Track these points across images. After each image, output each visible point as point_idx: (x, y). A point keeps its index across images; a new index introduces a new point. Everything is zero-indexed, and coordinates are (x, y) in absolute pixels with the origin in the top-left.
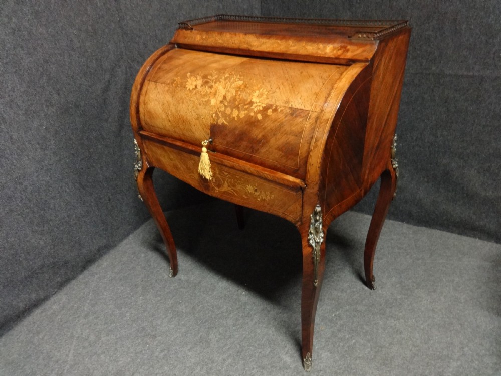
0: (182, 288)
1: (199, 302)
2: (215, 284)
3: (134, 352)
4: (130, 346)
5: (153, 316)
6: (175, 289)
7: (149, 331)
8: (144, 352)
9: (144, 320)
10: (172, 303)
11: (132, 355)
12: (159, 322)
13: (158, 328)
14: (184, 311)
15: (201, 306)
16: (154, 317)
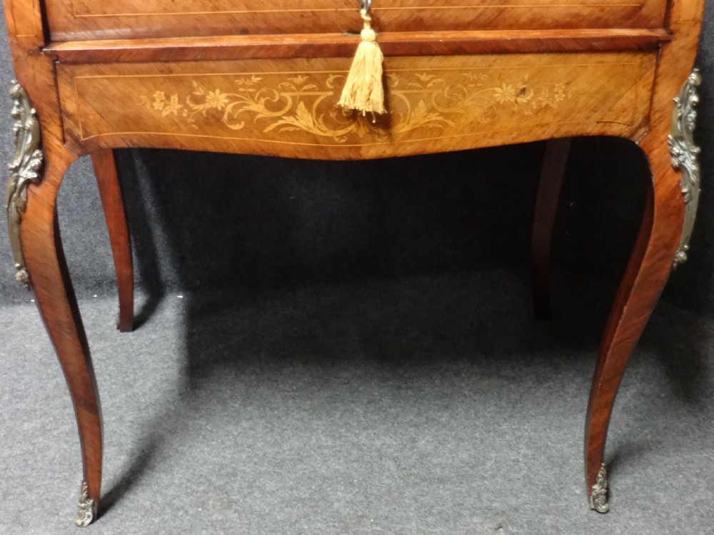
0: (395, 460)
1: (386, 518)
2: (465, 513)
3: (169, 498)
4: (177, 482)
5: (277, 465)
6: (379, 451)
7: (236, 486)
8: (181, 513)
9: (256, 460)
10: (337, 471)
11: (160, 499)
12: (270, 486)
13: (257, 494)
14: (336, 505)
15: (379, 528)
16: (277, 470)
